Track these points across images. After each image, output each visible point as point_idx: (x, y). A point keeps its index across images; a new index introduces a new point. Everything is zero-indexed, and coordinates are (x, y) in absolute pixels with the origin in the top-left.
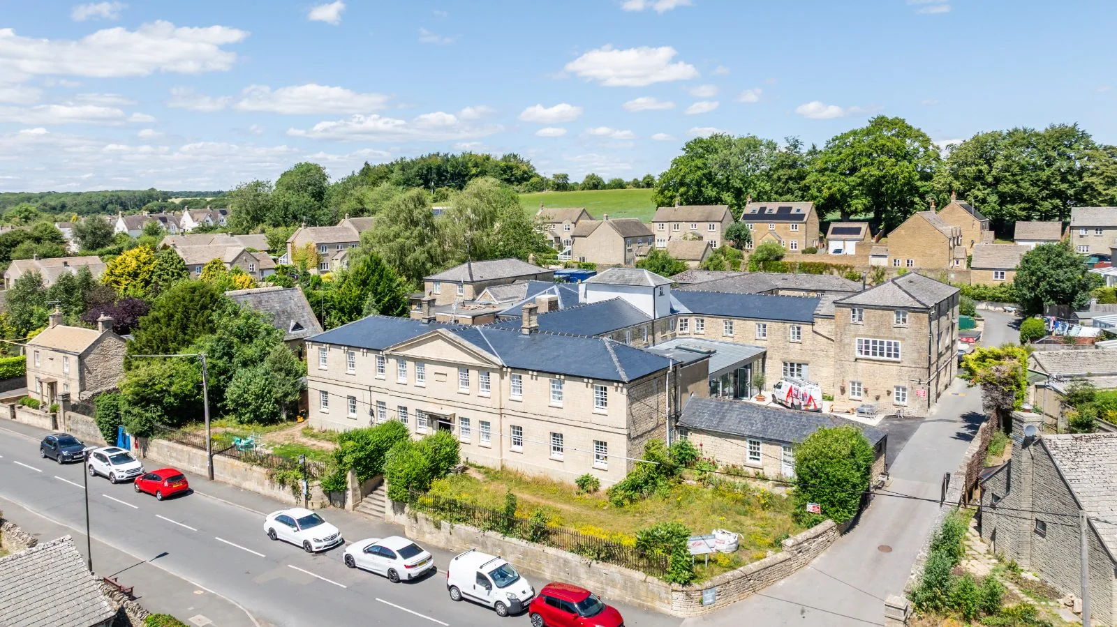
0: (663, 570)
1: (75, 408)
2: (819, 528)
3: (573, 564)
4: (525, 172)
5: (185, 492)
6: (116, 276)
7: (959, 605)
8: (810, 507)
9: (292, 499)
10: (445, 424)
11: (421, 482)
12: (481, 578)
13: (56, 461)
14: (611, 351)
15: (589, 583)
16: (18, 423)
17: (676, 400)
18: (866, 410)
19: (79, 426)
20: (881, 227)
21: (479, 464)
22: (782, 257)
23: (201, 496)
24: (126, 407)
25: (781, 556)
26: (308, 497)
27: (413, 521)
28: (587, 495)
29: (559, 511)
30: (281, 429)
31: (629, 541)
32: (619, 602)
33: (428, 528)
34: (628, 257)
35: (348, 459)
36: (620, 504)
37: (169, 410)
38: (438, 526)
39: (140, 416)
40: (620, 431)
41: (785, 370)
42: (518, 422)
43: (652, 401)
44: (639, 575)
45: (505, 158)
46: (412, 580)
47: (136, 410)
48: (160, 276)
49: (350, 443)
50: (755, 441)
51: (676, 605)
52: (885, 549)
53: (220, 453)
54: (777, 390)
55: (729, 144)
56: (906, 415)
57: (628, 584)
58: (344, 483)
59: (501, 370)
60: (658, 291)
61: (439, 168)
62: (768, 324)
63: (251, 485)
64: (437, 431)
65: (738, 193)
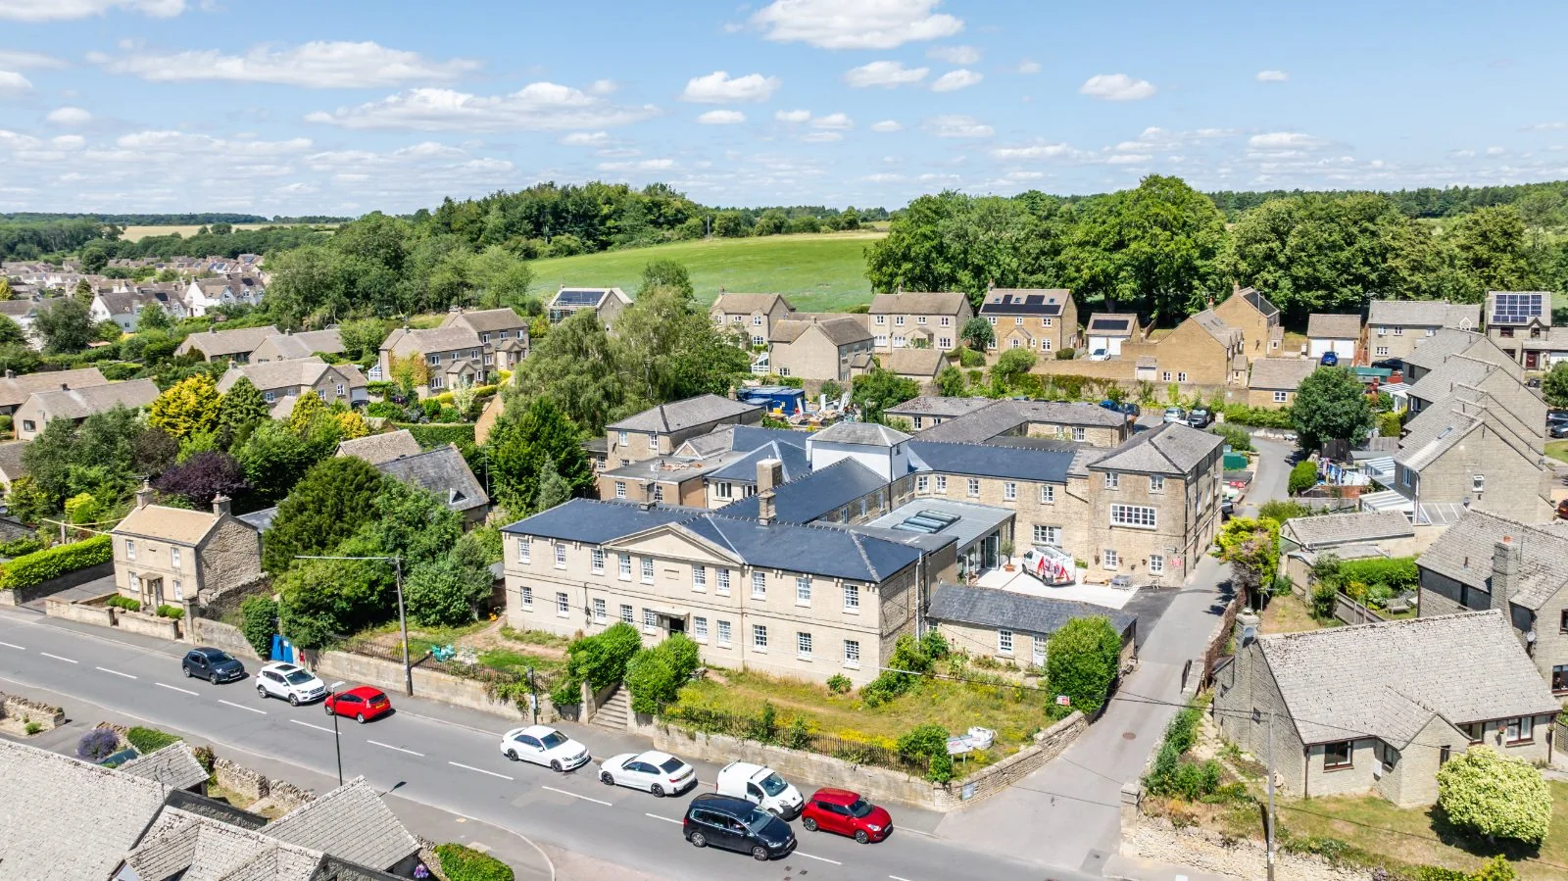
0: (925, 771)
1: (203, 613)
2: (1068, 720)
3: (837, 769)
4: (679, 211)
5: (388, 712)
6: (170, 417)
7: (1183, 788)
8: (1060, 700)
9: (518, 715)
10: (677, 625)
11: (667, 692)
12: (752, 789)
13: (209, 680)
14: (860, 547)
15: (853, 786)
16: (122, 631)
17: (925, 592)
18: (1120, 581)
19: (216, 636)
20: (1153, 316)
21: (719, 666)
22: (1032, 364)
23: (404, 714)
24: (288, 615)
25: (1033, 749)
26: (537, 712)
27: (664, 733)
28: (839, 696)
29: (817, 714)
30: (475, 631)
31: (890, 744)
32: (884, 802)
33: (680, 739)
34: (842, 370)
35: (583, 670)
36: (874, 705)
37: (342, 616)
38: (692, 737)
39: (311, 625)
40: (873, 631)
41: (1036, 534)
42: (760, 622)
43: (901, 597)
44: (902, 776)
45: (650, 190)
46: (679, 793)
47: (305, 619)
48: (230, 415)
49: (583, 654)
50: (1006, 631)
51: (938, 801)
52: (1130, 736)
53: (416, 665)
54: (1028, 559)
55: (965, 206)
56: (1162, 585)
57: (892, 785)
58: (579, 695)
59: (742, 569)
60: (894, 451)
61: (556, 206)
62: (1018, 484)
63: (463, 700)
64: (670, 633)
65: (978, 271)
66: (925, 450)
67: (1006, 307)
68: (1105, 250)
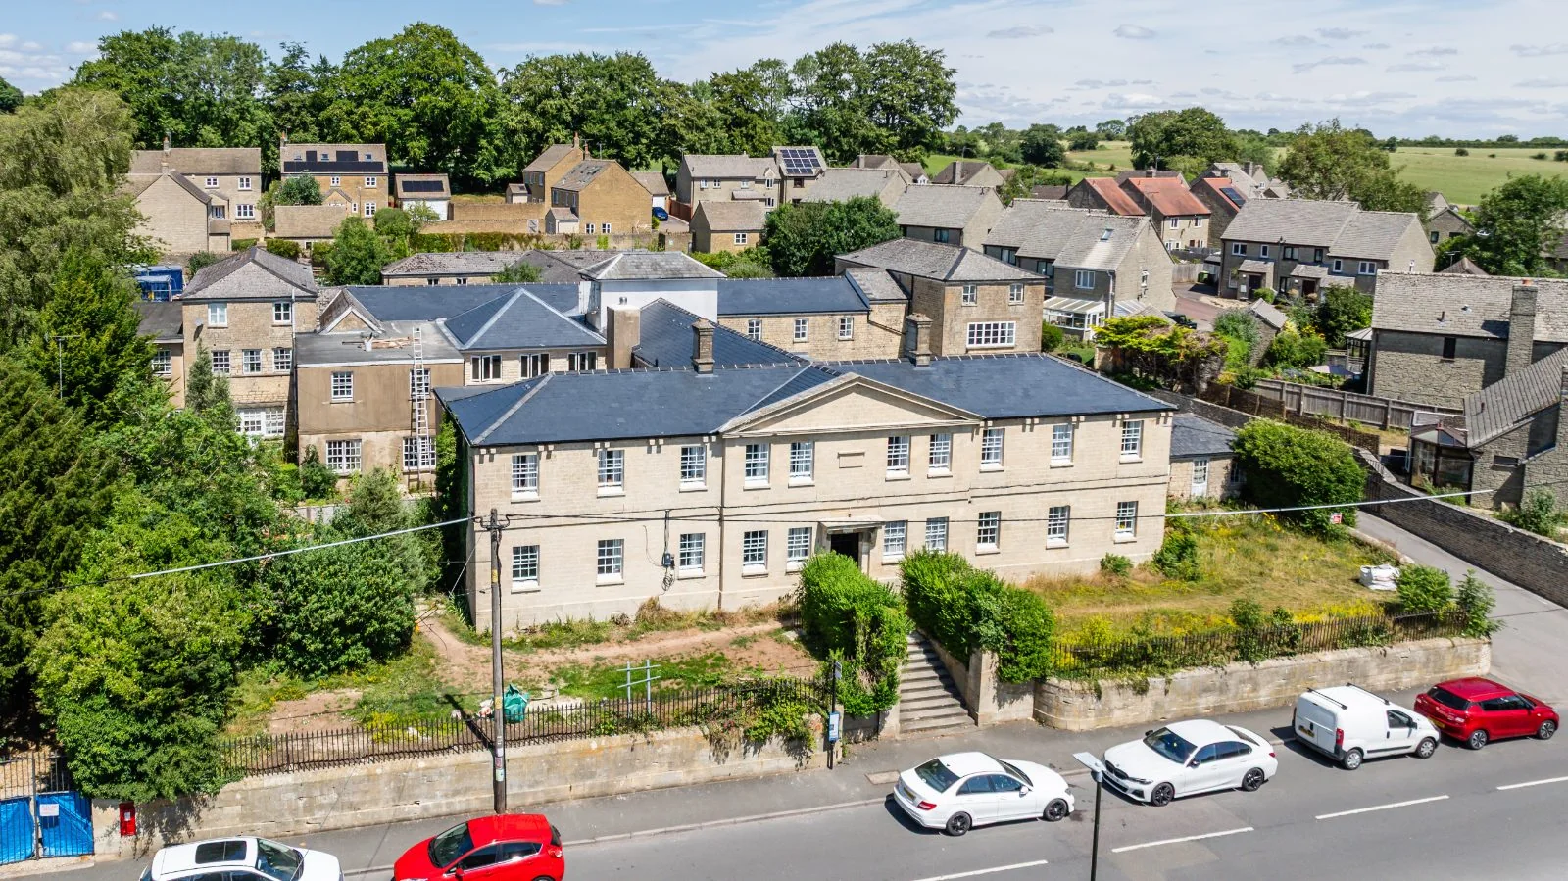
62: (811, 318)
67: (317, 166)
68: (387, 104)
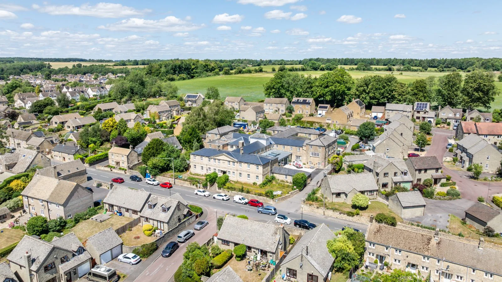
0: (269, 197)
1: (130, 169)
2: (296, 190)
3: (255, 196)
4: (213, 67)
5: (171, 187)
6: (107, 127)
7: (312, 200)
8: (294, 187)
9: (196, 188)
10: (224, 173)
11: (224, 184)
12: (240, 199)
13: (136, 181)
14: (259, 159)
15: (257, 199)
17: (271, 168)
18: (311, 167)
19: (135, 173)
20: (335, 105)
21: (233, 180)
22: (303, 118)
23: (175, 187)
24: (151, 169)
25: (288, 195)
26: (199, 187)
27: (223, 190)
28: (255, 186)
29: (251, 188)
30: (184, 173)
31: (264, 193)
32: (262, 201)
33: (227, 192)
34: (257, 118)
35: (208, 180)
36: (261, 187)
37: (160, 170)
38: (229, 192)
39: (155, 171)
40: (261, 174)
41: (296, 158)
42: (240, 172)
43: (267, 168)
44: (265, 198)
46: (227, 200)
47: (154, 170)
48: (120, 127)
49: (208, 177)
50: (286, 175)
51: (271, 202)
52: (307, 194)
53: (176, 179)
54: (294, 163)
56: (320, 168)
58: (207, 184)
59: (237, 162)
60: (267, 140)
61: (179, 65)
62: (293, 147)
63: (185, 185)
64: (223, 174)
65: (292, 92)
66: (274, 139)
67: (297, 102)
68: (323, 88)
